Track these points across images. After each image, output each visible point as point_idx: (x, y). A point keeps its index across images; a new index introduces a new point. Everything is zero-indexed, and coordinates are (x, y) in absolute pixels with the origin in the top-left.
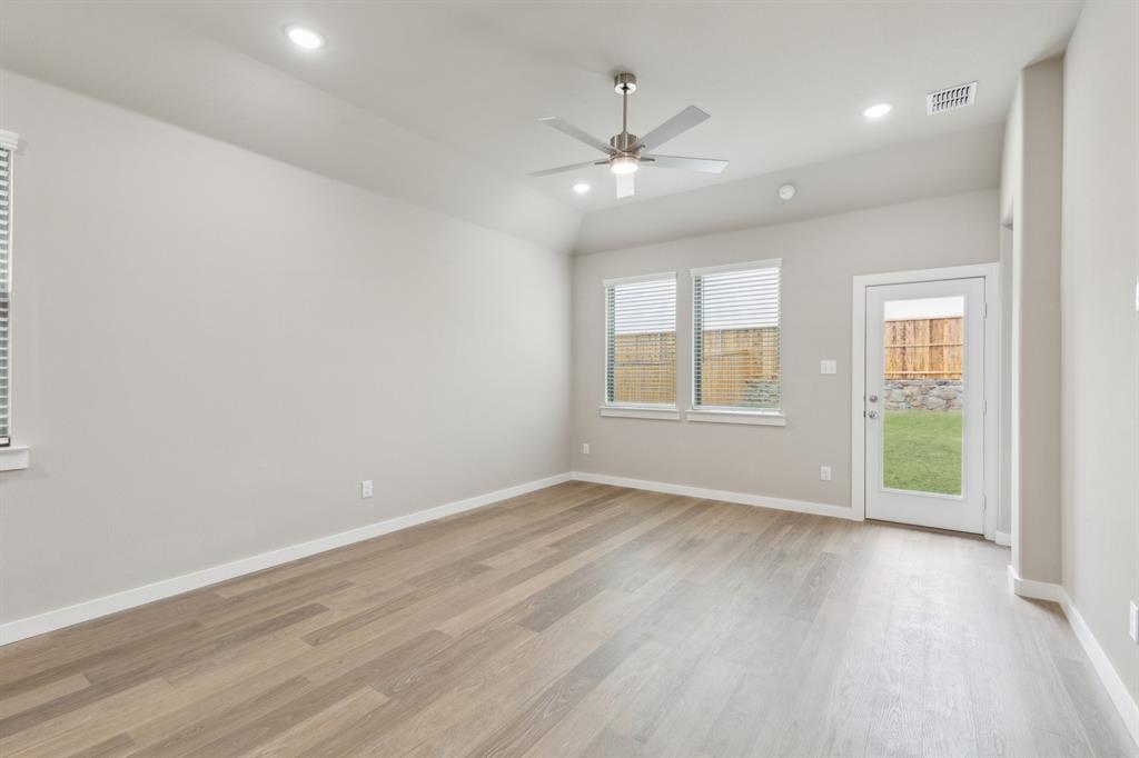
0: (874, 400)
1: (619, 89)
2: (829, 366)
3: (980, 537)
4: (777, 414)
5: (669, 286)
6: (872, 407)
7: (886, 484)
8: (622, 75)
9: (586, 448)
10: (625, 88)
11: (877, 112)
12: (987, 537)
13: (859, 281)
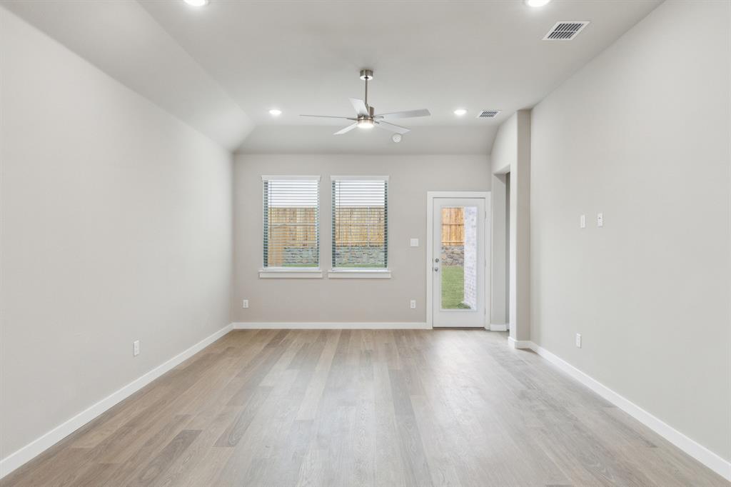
0: (437, 261)
1: (363, 78)
2: (414, 242)
3: (482, 329)
4: (386, 271)
5: (314, 184)
6: (437, 265)
7: (444, 306)
8: (366, 71)
9: (246, 303)
10: (366, 78)
11: (460, 113)
12: (486, 328)
13: (431, 194)
